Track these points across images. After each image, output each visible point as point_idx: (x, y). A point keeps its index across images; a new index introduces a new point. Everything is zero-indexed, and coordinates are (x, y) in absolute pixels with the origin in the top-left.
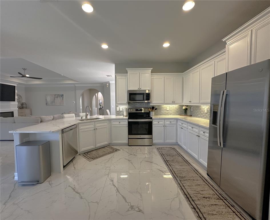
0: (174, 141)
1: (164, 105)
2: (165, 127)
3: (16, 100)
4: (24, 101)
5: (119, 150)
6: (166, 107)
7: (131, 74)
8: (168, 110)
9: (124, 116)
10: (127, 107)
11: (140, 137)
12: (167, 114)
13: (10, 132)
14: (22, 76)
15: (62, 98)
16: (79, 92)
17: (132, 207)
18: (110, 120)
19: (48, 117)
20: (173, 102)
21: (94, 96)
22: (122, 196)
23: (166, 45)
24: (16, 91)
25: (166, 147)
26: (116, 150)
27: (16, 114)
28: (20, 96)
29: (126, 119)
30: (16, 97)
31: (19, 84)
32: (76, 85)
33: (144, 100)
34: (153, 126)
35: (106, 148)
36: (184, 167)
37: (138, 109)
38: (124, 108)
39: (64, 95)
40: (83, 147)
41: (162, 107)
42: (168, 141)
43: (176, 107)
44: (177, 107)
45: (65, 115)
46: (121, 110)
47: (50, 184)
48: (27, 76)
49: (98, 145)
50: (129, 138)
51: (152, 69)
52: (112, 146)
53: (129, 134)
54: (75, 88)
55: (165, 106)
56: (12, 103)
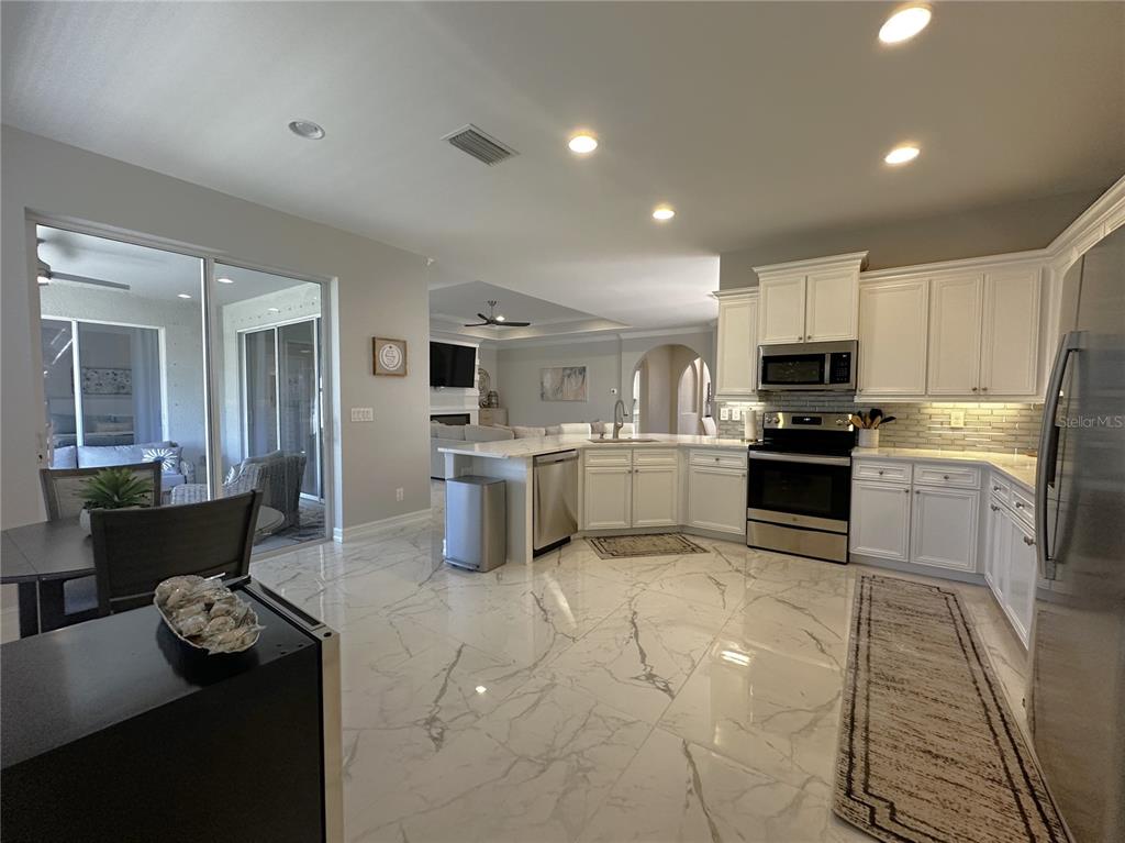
0: (965, 565)
1: (935, 405)
2: (915, 496)
3: (476, 384)
4: (493, 388)
5: (705, 551)
6: (946, 412)
7: (772, 286)
8: (962, 426)
9: (743, 440)
10: (761, 408)
11: (795, 519)
12: (951, 444)
13: (440, 450)
14: (485, 322)
15: (581, 378)
16: (631, 358)
17: (650, 677)
18: (685, 449)
19: (532, 429)
20: (975, 389)
21: (689, 369)
22: (640, 648)
23: (902, 155)
24: (477, 362)
25: (913, 580)
26: (695, 549)
27: (474, 420)
28: (486, 374)
29: (741, 450)
30: (477, 377)
31: (485, 341)
32: (623, 336)
33: (821, 381)
34: (856, 486)
35: (666, 537)
36: (927, 656)
37: (802, 415)
38: (744, 410)
39: (587, 369)
40: (594, 518)
41: (926, 411)
42: (925, 559)
43: (1003, 412)
44: (1015, 412)
45: (566, 427)
46: (736, 417)
47: (498, 578)
48: (500, 319)
49: (642, 522)
50: (748, 520)
51: (864, 254)
52: (687, 537)
53: (750, 505)
54: (617, 346)
55: (938, 408)
56: (469, 391)
